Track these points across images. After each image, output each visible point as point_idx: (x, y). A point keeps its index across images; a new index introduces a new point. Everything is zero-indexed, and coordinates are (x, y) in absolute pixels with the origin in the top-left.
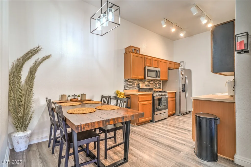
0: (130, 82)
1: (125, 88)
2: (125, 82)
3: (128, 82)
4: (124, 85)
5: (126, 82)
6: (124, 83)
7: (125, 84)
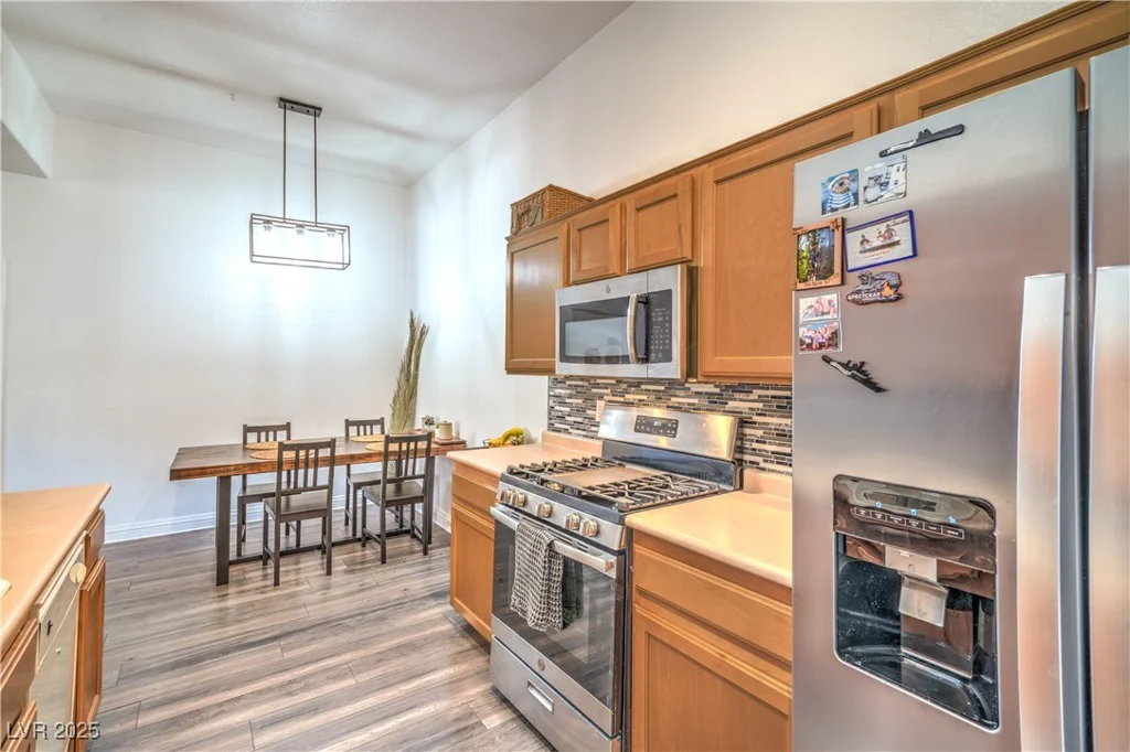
0: (574, 392)
1: (552, 421)
2: (552, 393)
3: (563, 392)
4: (551, 408)
5: (558, 391)
6: (550, 396)
7: (552, 404)
